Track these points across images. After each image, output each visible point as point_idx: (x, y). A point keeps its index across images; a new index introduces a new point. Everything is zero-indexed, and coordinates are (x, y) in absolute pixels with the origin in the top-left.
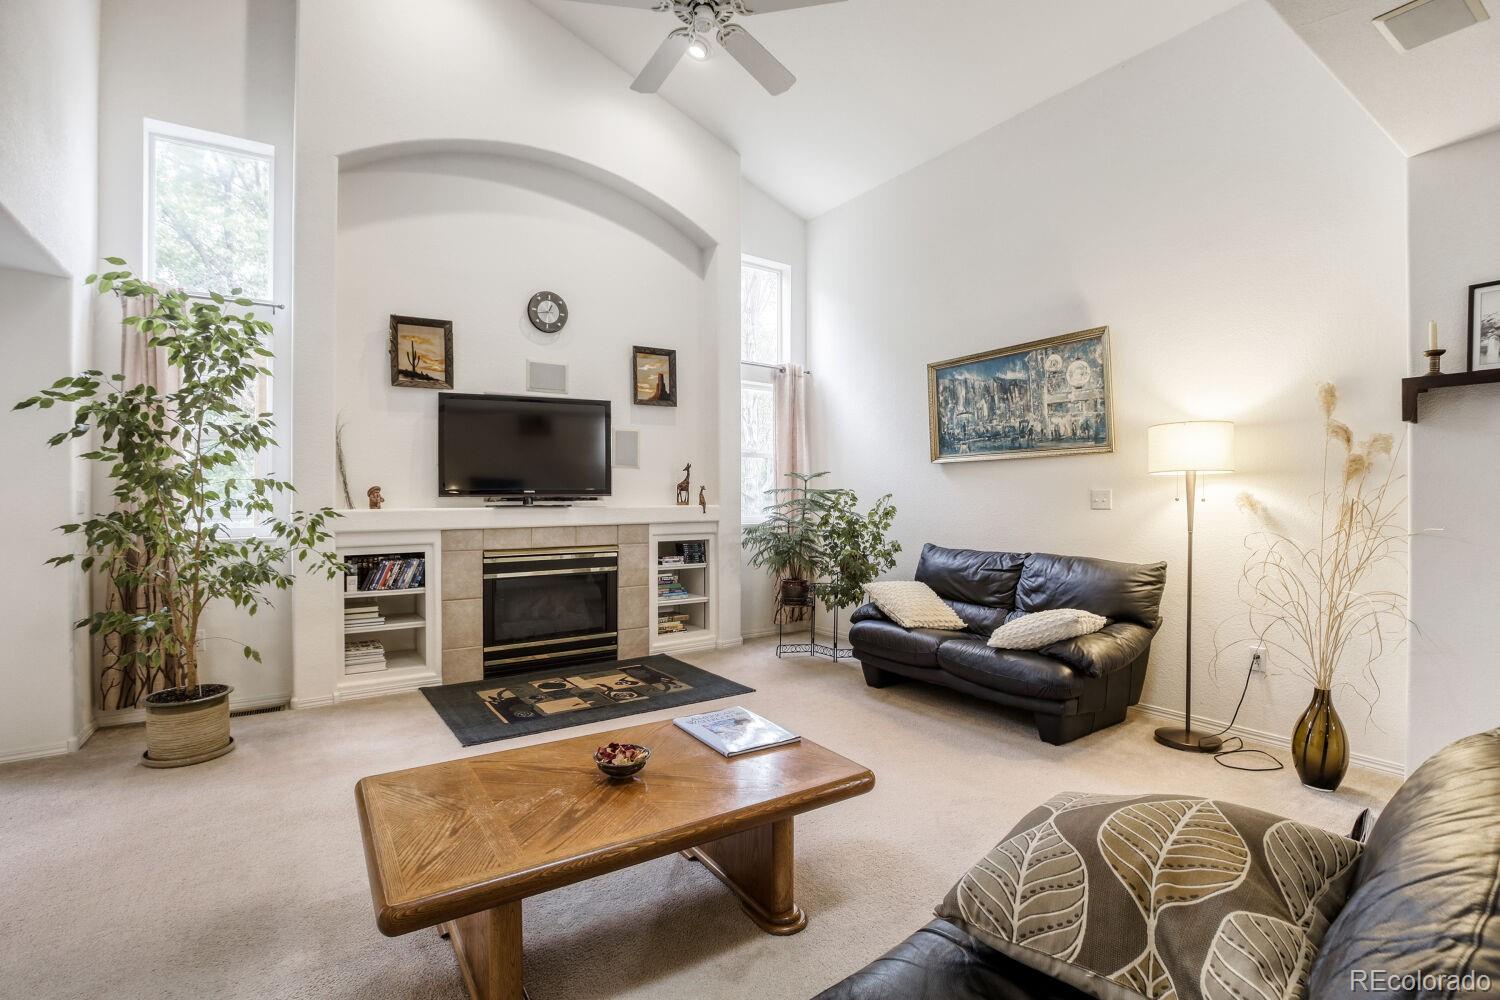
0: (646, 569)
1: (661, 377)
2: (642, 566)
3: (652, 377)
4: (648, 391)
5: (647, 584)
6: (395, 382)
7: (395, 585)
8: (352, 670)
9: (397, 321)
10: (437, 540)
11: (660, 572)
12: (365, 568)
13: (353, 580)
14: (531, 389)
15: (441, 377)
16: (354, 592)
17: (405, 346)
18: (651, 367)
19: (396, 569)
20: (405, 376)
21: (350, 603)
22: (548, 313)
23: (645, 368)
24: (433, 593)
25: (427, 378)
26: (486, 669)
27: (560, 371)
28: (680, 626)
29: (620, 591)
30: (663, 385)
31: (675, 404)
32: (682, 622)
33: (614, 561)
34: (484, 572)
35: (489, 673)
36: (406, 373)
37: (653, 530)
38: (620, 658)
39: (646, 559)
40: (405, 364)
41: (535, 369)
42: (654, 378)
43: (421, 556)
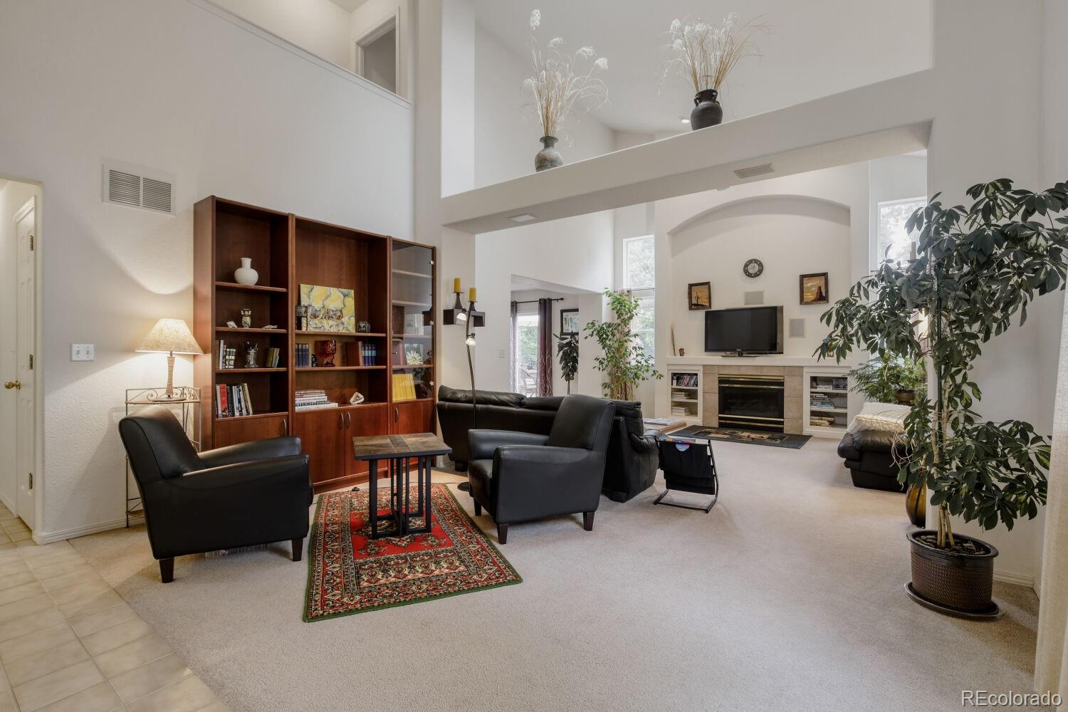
0: (802, 390)
1: (820, 288)
2: (798, 388)
3: (813, 289)
4: (810, 296)
5: (801, 397)
6: (690, 309)
7: (687, 385)
8: (674, 413)
9: (691, 286)
10: (701, 368)
11: (811, 392)
12: (678, 377)
13: (675, 382)
14: (746, 304)
15: (707, 304)
16: (675, 386)
17: (694, 294)
18: (812, 285)
19: (688, 379)
20: (694, 306)
21: (674, 390)
22: (753, 269)
23: (809, 285)
24: (700, 389)
25: (703, 305)
26: (720, 423)
27: (761, 294)
28: (827, 423)
29: (785, 399)
30: (821, 293)
31: (828, 302)
32: (829, 421)
33: (782, 384)
34: (719, 383)
35: (721, 425)
36: (695, 305)
37: (805, 370)
38: (785, 432)
39: (801, 384)
40: (694, 301)
41: (748, 296)
42: (815, 289)
43: (696, 375)
